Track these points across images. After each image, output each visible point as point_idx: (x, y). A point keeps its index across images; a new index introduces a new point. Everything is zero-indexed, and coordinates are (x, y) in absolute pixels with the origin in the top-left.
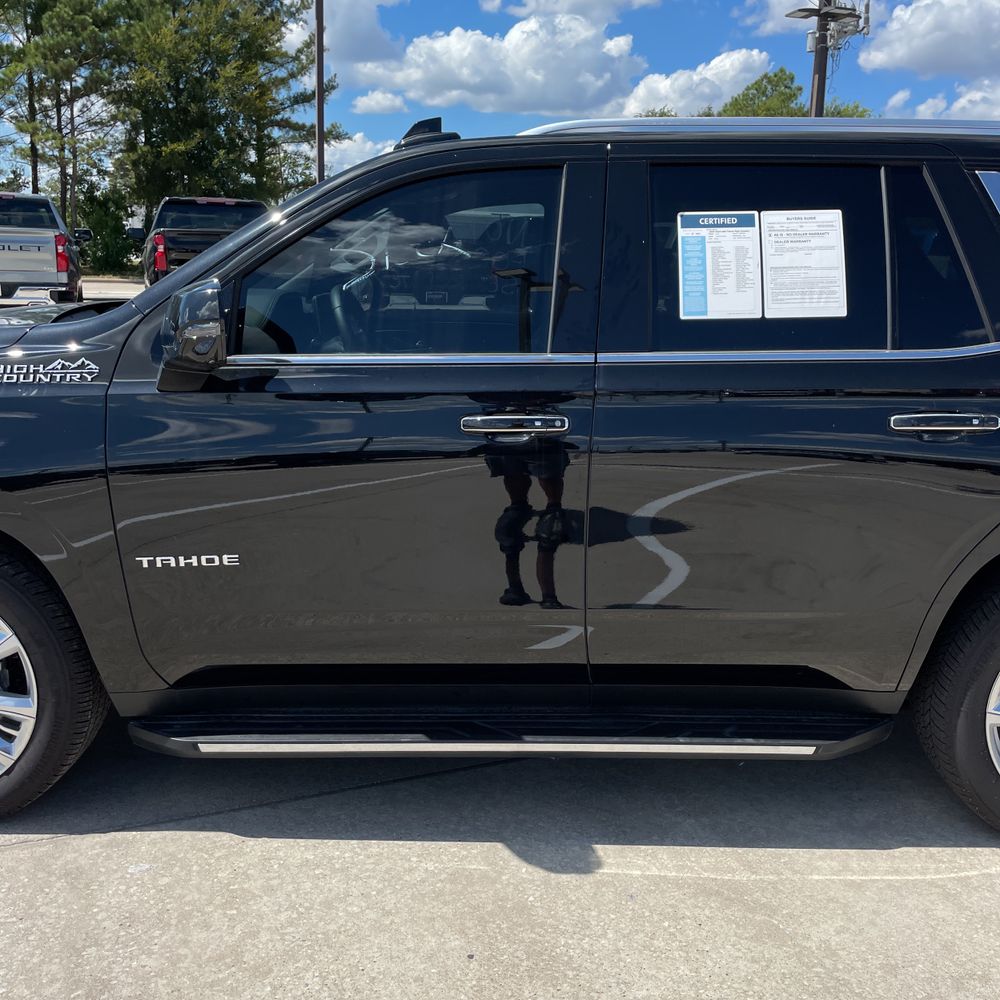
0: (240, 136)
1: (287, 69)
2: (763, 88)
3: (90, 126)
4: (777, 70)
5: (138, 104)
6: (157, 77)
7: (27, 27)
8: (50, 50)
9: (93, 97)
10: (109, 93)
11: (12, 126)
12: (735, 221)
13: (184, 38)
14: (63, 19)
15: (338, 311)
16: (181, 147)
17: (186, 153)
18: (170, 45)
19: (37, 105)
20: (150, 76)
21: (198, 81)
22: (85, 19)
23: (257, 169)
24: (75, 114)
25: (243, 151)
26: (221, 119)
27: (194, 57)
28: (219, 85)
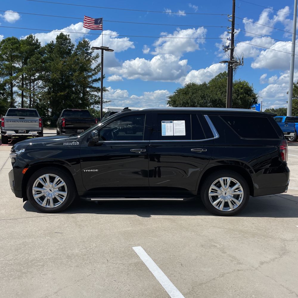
0: (79, 90)
1: (92, 73)
2: (220, 77)
3: (39, 88)
4: (224, 72)
5: (52, 83)
6: (57, 76)
7: (23, 63)
8: (29, 69)
9: (39, 81)
10: (44, 79)
11: (17, 88)
13: (64, 66)
14: (33, 61)
15: (113, 135)
16: (63, 94)
17: (64, 95)
18: (61, 68)
19: (24, 83)
20: (55, 75)
21: (68, 77)
22: (39, 61)
23: (83, 99)
24: (35, 85)
25: (79, 94)
26: (73, 86)
27: (67, 70)
28: (73, 77)
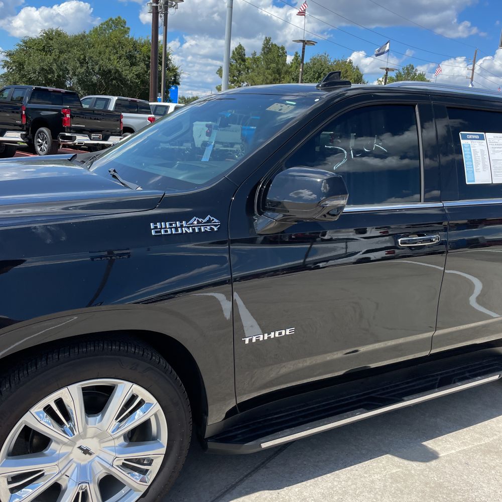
2: (110, 25)
4: (117, 17)
12: (477, 137)
